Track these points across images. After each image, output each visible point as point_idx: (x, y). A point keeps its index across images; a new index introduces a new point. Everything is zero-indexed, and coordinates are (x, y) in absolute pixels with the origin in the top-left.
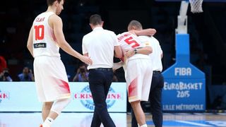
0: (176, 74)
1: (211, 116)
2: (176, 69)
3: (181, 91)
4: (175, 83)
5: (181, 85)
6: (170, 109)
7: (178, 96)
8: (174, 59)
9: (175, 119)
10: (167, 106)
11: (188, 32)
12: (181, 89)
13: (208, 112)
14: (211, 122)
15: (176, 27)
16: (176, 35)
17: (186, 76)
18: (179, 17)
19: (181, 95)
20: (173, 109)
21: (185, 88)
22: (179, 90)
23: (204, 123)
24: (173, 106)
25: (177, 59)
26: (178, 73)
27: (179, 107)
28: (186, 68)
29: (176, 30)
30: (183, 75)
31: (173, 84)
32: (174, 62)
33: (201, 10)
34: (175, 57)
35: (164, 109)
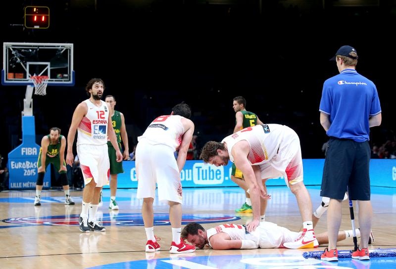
0: (22, 154)
1: (56, 193)
2: (23, 149)
3: (27, 170)
4: (22, 163)
5: (28, 164)
6: (18, 187)
7: (25, 174)
8: (21, 140)
9: (22, 196)
10: (14, 184)
11: (34, 114)
12: (27, 168)
13: (52, 189)
14: (56, 198)
15: (22, 109)
16: (22, 117)
17: (32, 155)
18: (25, 100)
19: (28, 173)
20: (20, 187)
21: (32, 166)
22: (26, 169)
23: (49, 199)
24: (20, 184)
25: (23, 140)
26: (24, 153)
27: (26, 185)
28: (32, 148)
29: (23, 112)
30: (29, 154)
31: (20, 163)
32: (21, 142)
33: (45, 93)
34: (21, 138)
35: (12, 187)
